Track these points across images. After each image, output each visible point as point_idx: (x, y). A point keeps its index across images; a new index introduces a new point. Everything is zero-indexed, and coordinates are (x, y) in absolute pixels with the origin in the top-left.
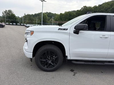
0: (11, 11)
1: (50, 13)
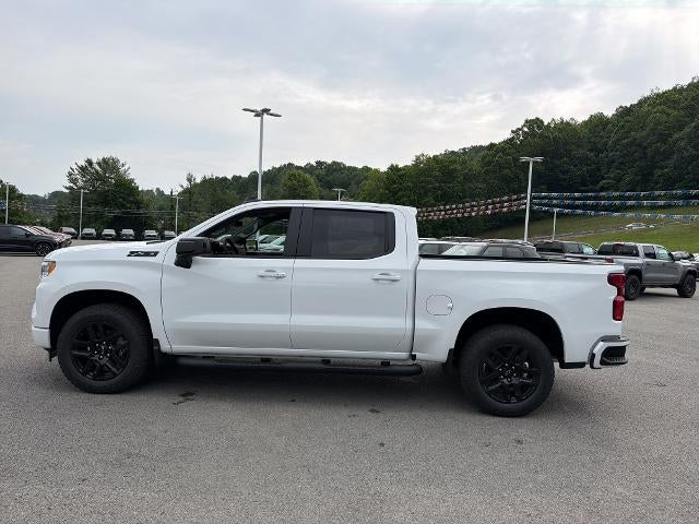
0: (115, 161)
1: (336, 167)
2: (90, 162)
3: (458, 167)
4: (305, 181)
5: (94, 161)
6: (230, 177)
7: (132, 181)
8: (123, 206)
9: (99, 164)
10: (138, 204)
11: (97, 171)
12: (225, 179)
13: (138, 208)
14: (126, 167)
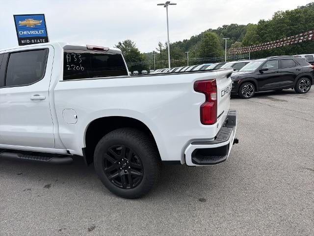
1: (233, 27)
2: (120, 44)
3: (302, 15)
4: (212, 36)
5: (122, 43)
6: (182, 41)
7: (137, 50)
8: (134, 61)
9: (123, 43)
10: (140, 60)
11: (123, 47)
12: (180, 42)
13: (140, 61)
14: (134, 43)
